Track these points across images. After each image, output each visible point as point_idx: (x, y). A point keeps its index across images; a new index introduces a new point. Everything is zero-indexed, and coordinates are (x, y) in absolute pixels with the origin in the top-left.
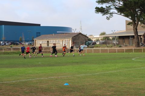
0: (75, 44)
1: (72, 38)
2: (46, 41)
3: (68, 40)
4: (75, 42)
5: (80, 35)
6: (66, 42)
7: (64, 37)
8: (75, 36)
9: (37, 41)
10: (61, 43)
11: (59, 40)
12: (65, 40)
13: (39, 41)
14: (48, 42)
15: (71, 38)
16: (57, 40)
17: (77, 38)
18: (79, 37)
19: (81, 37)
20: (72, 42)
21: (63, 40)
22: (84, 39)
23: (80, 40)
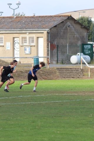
0: (55, 51)
1: (48, 33)
3: (35, 36)
4: (55, 43)
5: (69, 23)
6: (27, 44)
7: (22, 28)
8: (55, 26)
10: (8, 45)
11: (3, 36)
12: (24, 39)
15: (45, 32)
17: (62, 33)
18: (66, 29)
19: (70, 30)
20: (49, 43)
21: (14, 38)
22: (77, 36)
23: (69, 39)
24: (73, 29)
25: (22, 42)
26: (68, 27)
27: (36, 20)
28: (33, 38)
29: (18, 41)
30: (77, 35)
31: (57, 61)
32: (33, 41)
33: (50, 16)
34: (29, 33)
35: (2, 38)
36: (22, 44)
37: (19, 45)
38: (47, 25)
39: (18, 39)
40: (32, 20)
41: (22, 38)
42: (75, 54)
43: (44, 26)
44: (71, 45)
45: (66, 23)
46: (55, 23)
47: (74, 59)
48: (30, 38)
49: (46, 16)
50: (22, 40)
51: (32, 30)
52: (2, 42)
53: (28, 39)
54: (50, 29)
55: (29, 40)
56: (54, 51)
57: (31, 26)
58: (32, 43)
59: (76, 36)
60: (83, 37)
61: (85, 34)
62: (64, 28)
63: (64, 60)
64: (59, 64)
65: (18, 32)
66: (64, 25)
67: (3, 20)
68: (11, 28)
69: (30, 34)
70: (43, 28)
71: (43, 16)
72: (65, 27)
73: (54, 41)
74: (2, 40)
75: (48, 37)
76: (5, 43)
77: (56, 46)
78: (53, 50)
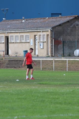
2: (4, 35)
3: (46, 34)
4: (61, 39)
6: (42, 40)
11: (29, 34)
14: (7, 38)
16: (24, 34)
17: (69, 31)
18: (75, 27)
20: (53, 40)
31: (63, 54)
34: (42, 31)
41: (39, 35)
48: (43, 35)
56: (59, 46)
72: (72, 25)
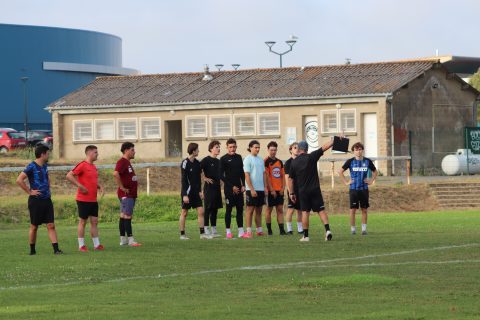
0: (405, 144)
1: (388, 101)
2: (160, 120)
3: (355, 111)
4: (405, 126)
5: (434, 79)
7: (324, 94)
8: (405, 87)
9: (72, 122)
10: (293, 133)
11: (277, 113)
12: (330, 120)
13: (93, 121)
14: (174, 129)
15: (382, 102)
16: (256, 115)
17: (419, 103)
18: (429, 92)
19: (437, 95)
20: (392, 128)
21: (304, 117)
22: (454, 108)
23: (437, 116)
24: (444, 92)
25: (325, 126)
26: (432, 89)
27: (357, 74)
28: (352, 115)
29: (316, 124)
30: (452, 108)
31: (411, 168)
32: (351, 124)
33: (389, 64)
34: (342, 104)
35: (277, 118)
36: (325, 130)
37: (316, 133)
38: (383, 84)
39: (315, 119)
40: (346, 73)
41: (325, 116)
42: (452, 150)
43: (378, 87)
44: (441, 131)
45: (429, 78)
46: (405, 79)
47: (451, 163)
48: (343, 115)
49: (378, 64)
50: (325, 122)
51: (349, 95)
52: (277, 128)
53: (338, 119)
54: (394, 93)
55: (343, 121)
56: (402, 145)
57: (344, 86)
58: (349, 126)
59: (450, 108)
60: (467, 111)
61: (472, 103)
62: (423, 90)
63: (425, 166)
64: (415, 174)
65: (315, 102)
66: (424, 84)
67: (275, 77)
68: (296, 93)
69: (344, 106)
70: (377, 91)
71: (371, 65)
72: (425, 87)
73: (401, 121)
74: (277, 123)
75: (388, 111)
76: (284, 131)
77: (408, 134)
78: (400, 143)
